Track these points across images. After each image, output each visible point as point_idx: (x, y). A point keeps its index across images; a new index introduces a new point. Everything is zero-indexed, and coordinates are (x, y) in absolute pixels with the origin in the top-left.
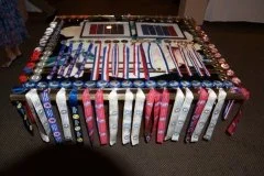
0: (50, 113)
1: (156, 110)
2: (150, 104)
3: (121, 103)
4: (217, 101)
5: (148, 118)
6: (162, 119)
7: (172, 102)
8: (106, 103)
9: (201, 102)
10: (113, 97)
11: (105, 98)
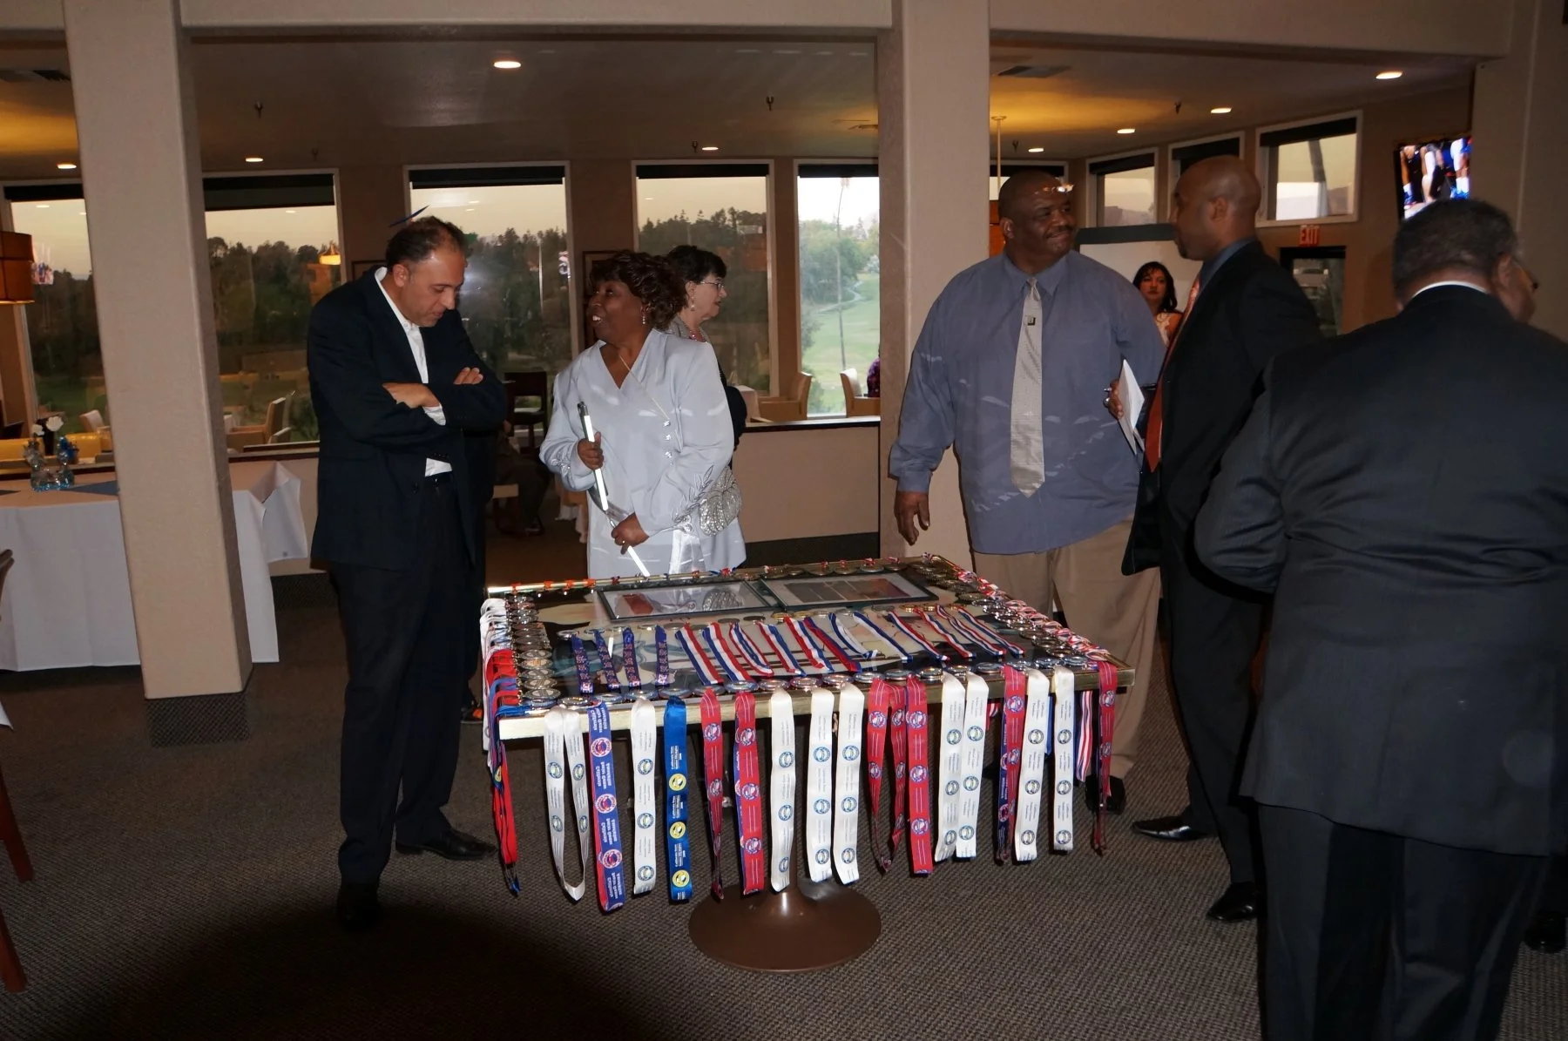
0: (605, 776)
1: (897, 740)
2: (878, 720)
3: (803, 722)
4: (1053, 696)
5: (875, 771)
6: (919, 773)
7: (935, 710)
8: (764, 725)
9: (1013, 705)
10: (780, 708)
11: (759, 714)
